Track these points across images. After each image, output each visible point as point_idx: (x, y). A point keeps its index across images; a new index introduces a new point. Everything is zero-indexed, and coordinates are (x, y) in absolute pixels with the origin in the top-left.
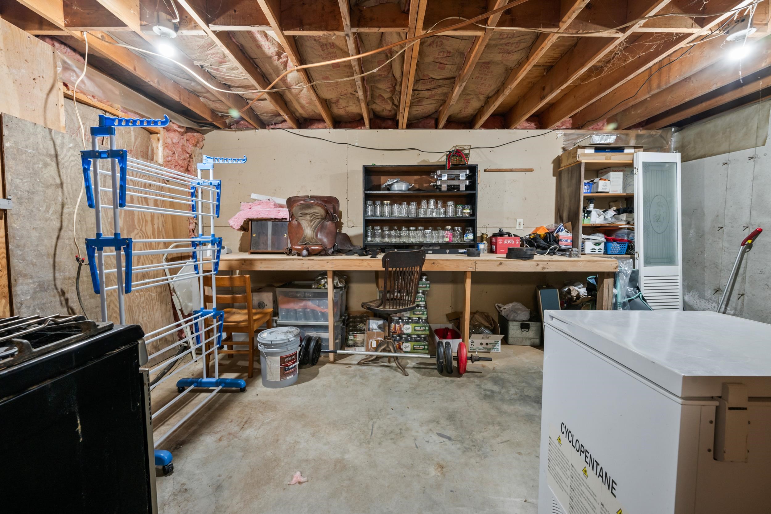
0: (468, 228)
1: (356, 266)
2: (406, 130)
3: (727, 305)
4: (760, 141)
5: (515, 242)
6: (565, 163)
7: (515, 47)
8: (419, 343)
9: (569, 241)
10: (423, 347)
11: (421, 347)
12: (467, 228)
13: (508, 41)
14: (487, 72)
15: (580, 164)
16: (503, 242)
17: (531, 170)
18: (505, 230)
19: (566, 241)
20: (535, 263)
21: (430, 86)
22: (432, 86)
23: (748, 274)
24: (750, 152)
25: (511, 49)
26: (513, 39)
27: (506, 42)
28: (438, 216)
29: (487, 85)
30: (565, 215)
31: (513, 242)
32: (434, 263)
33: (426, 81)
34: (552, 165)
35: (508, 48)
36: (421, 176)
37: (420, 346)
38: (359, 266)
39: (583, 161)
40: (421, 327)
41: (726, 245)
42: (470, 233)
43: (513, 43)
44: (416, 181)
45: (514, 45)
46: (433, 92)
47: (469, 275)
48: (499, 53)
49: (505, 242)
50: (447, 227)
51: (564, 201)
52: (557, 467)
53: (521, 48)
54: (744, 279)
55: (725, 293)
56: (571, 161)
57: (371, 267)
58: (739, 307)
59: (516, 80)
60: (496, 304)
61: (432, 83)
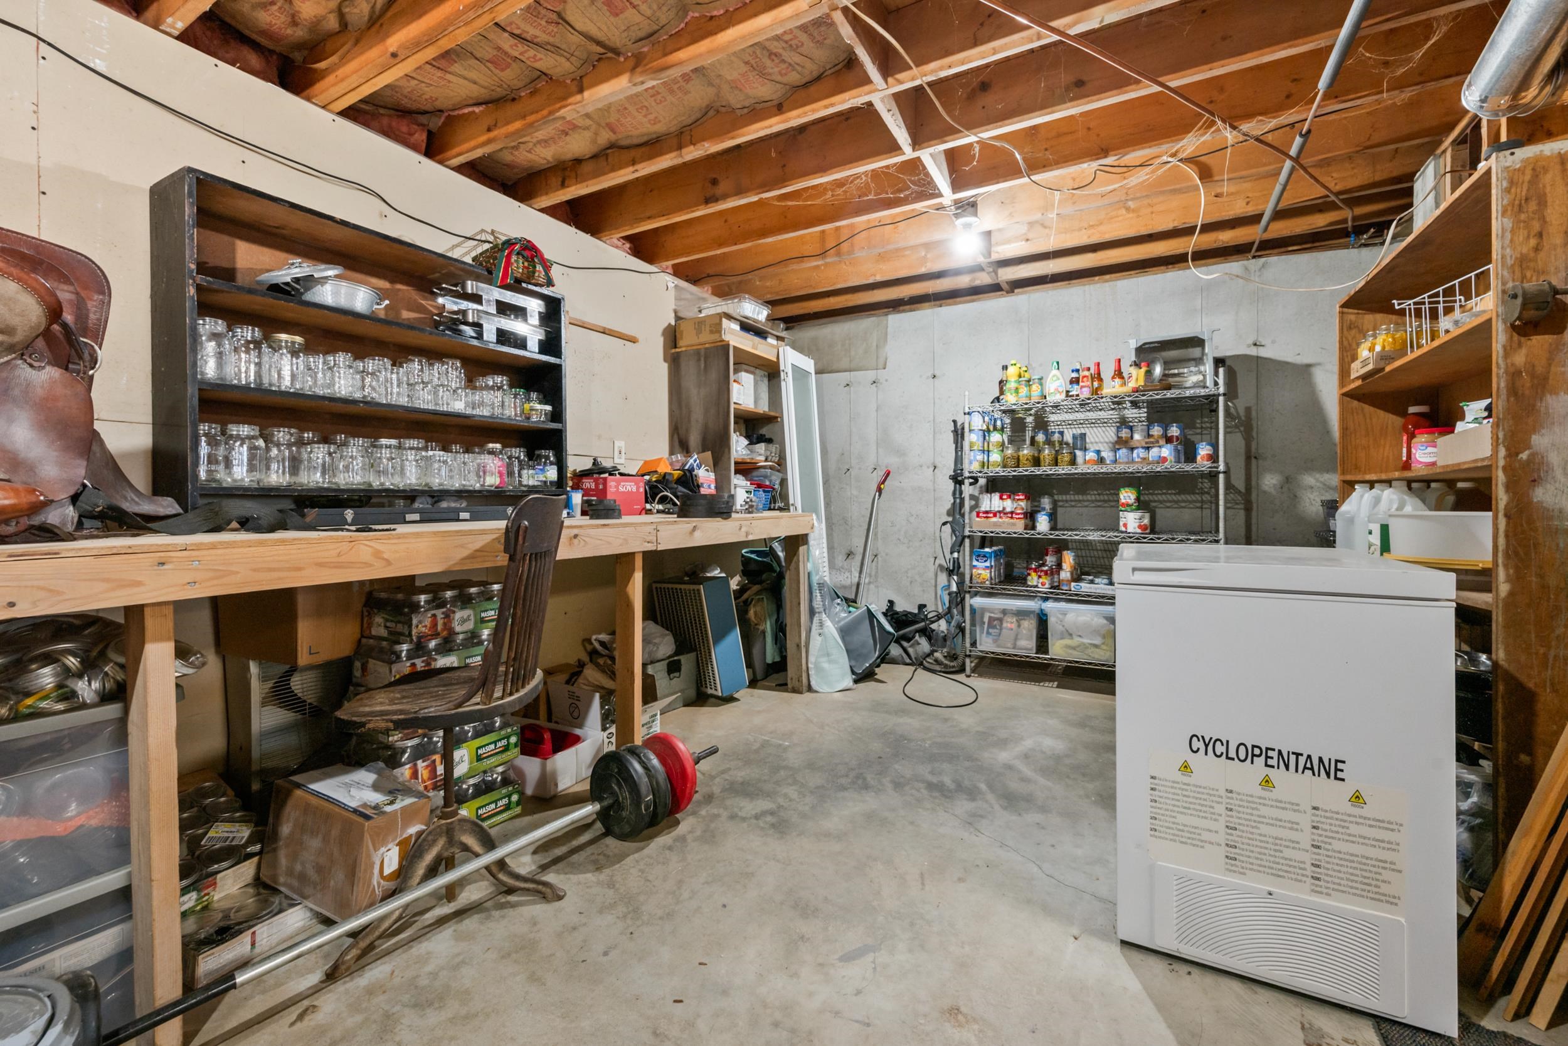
0: (543, 452)
1: (321, 565)
2: (339, 120)
3: (861, 572)
4: (881, 365)
5: (638, 488)
6: (688, 340)
7: (780, 73)
8: (494, 795)
9: (713, 486)
10: (505, 801)
11: (500, 803)
12: (537, 452)
13: (781, 51)
14: (679, 88)
15: (726, 347)
16: (617, 487)
17: (633, 340)
18: (607, 463)
19: (709, 487)
20: (737, 524)
21: (537, 32)
22: (543, 37)
23: (880, 529)
24: (871, 375)
25: (771, 71)
26: (792, 53)
27: (775, 50)
28: (469, 411)
29: (651, 117)
30: (694, 439)
31: (634, 489)
32: (576, 536)
33: (543, 12)
34: (662, 339)
35: (768, 63)
36: (392, 282)
37: (496, 802)
38: (338, 566)
39: (732, 343)
40: (495, 742)
41: (855, 492)
42: (552, 463)
43: (784, 61)
44: (382, 295)
45: (784, 66)
46: (531, 53)
47: (639, 562)
48: (747, 63)
49: (621, 489)
50: (491, 445)
51: (690, 412)
52: (1181, 819)
53: (785, 80)
54: (876, 535)
55: (859, 558)
56: (706, 338)
57: (388, 563)
58: (873, 573)
59: (733, 138)
60: (594, 637)
61: (551, 27)
